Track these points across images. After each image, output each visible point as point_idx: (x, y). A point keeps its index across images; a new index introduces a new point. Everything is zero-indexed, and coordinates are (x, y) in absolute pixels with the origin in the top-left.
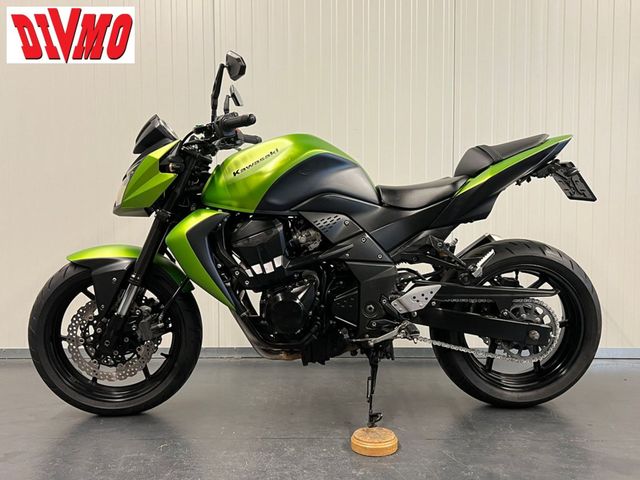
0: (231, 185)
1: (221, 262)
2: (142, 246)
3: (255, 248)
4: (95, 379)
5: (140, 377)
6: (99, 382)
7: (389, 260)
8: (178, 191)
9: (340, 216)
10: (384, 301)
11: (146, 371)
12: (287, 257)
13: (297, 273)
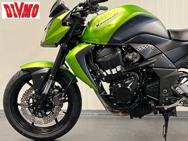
0: (95, 32)
1: (91, 69)
2: (54, 62)
3: (107, 61)
4: (33, 123)
5: (54, 123)
6: (35, 125)
7: (175, 67)
8: (71, 35)
9: (149, 45)
10: (172, 88)
11: (56, 120)
12: (123, 66)
13: (128, 74)
